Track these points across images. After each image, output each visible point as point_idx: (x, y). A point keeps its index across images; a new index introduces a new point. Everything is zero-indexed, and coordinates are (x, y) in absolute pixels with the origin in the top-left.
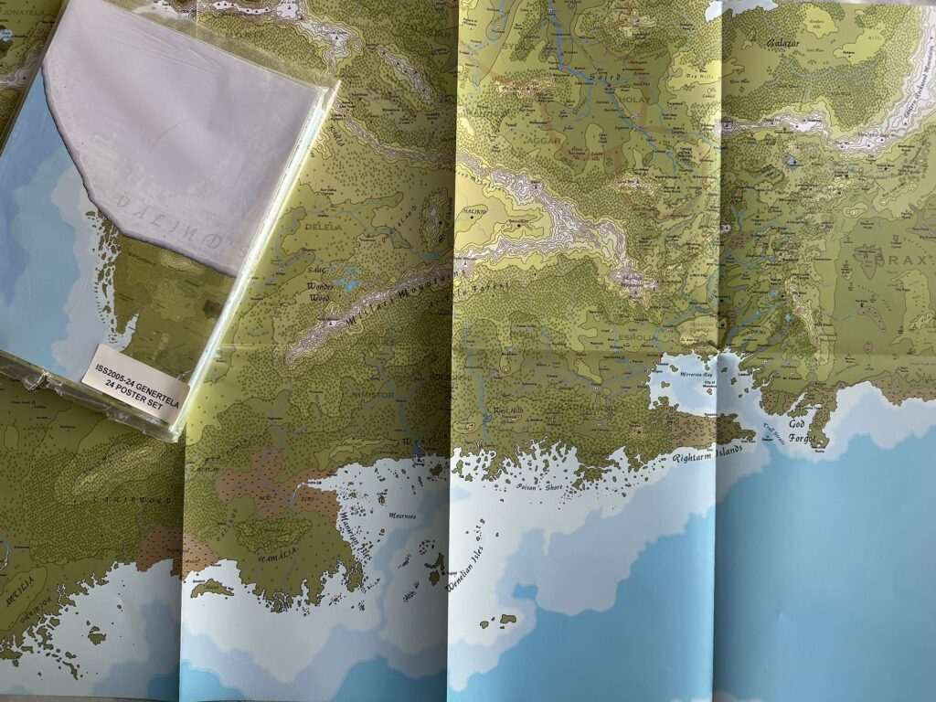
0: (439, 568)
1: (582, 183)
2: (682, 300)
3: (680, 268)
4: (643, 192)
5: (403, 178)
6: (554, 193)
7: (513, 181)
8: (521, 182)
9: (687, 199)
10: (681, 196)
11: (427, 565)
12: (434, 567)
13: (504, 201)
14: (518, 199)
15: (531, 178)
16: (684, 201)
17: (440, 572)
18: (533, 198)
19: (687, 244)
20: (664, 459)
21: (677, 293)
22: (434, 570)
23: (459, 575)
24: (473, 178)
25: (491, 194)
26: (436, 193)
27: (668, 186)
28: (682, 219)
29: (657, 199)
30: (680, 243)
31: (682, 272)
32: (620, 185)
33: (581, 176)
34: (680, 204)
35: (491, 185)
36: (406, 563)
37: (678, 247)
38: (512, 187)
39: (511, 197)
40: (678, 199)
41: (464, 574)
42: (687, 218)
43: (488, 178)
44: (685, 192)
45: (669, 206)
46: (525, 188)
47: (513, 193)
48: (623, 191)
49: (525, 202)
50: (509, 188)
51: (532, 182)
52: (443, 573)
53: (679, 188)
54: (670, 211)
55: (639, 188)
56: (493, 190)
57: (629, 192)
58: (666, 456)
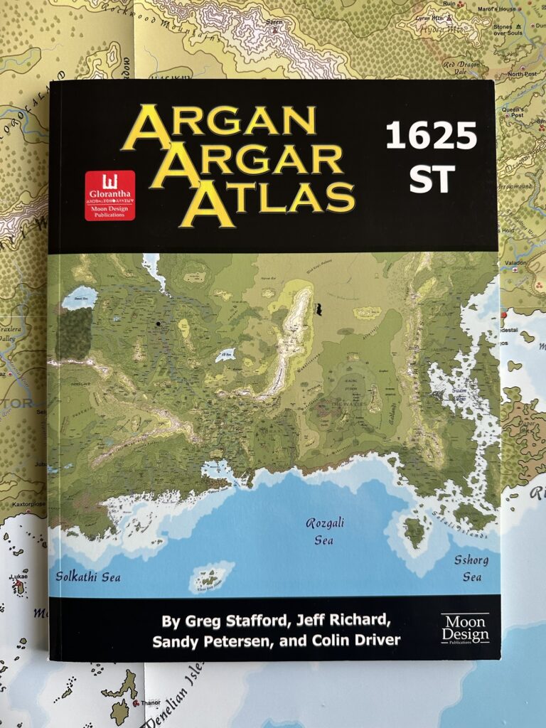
0: (127, 695)
1: (355, 21)
2: (536, 218)
3: (528, 162)
4: (459, 35)
5: (39, 23)
6: (308, 40)
7: (235, 22)
8: (250, 22)
9: (533, 45)
10: (523, 40)
11: (106, 693)
12: (119, 694)
13: (221, 57)
14: (244, 53)
15: (266, 16)
16: (529, 48)
17: (129, 702)
18: (270, 50)
19: (538, 121)
20: (515, 496)
21: (526, 205)
22: (119, 700)
23: (163, 707)
24: (166, 23)
25: (198, 47)
26: (100, 50)
27: (500, 24)
28: (526, 79)
29: (483, 47)
30: (526, 119)
31: (533, 170)
32: (419, 24)
33: (351, 9)
34: (522, 54)
35: (198, 32)
36: (69, 692)
37: (522, 127)
38: (234, 32)
39: (233, 50)
40: (519, 46)
41: (172, 705)
42: (535, 78)
43: (192, 20)
44: (530, 33)
45: (505, 58)
46: (256, 33)
47: (237, 43)
48: (425, 35)
49: (257, 57)
50: (228, 35)
51: (268, 22)
52: (135, 704)
53: (519, 26)
54: (506, 67)
55: (451, 28)
56: (200, 40)
57: (435, 35)
58: (518, 490)
